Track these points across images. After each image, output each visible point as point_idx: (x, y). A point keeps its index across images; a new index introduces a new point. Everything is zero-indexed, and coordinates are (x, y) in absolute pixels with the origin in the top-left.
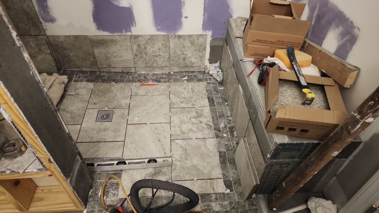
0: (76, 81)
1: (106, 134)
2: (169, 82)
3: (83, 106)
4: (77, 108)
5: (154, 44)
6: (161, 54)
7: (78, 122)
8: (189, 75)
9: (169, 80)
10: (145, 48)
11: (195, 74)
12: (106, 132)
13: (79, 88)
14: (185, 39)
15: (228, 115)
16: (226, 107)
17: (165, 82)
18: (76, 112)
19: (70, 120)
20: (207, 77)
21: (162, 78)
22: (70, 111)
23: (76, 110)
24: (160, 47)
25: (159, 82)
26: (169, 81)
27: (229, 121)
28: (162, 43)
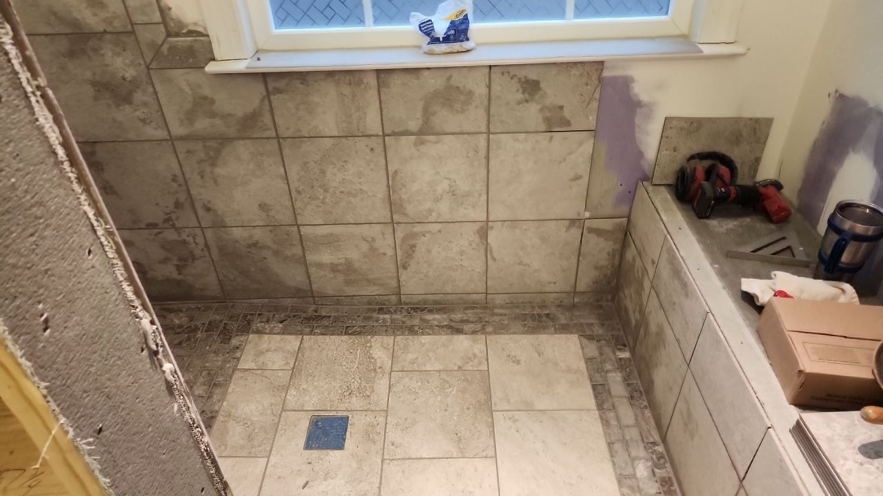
0: (259, 332)
1: (330, 487)
2: (482, 334)
3: (273, 401)
4: (260, 408)
5: (450, 242)
6: (465, 263)
7: (260, 448)
8: (534, 314)
9: (483, 328)
10: (429, 251)
11: (548, 312)
12: (331, 481)
13: (267, 351)
14: (526, 230)
15: (651, 440)
16: (643, 414)
17: (474, 332)
18: (256, 419)
19: (242, 442)
20: (582, 321)
21: (467, 321)
22: (243, 415)
23: (257, 413)
24: (464, 248)
25: (459, 331)
26: (483, 331)
27: (659, 459)
28: (470, 239)
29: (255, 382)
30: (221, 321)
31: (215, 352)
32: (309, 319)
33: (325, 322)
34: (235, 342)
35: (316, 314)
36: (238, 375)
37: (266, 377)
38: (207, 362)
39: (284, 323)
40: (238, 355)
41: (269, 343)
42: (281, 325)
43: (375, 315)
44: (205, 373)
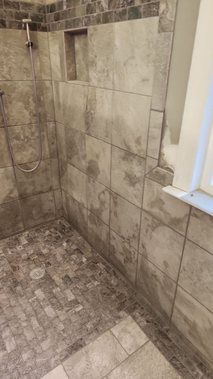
29: (110, 345)
31: (110, 311)
32: (160, 332)
33: (166, 342)
34: (122, 313)
35: (166, 333)
36: (108, 333)
37: (116, 347)
38: (104, 314)
39: (148, 324)
40: (117, 322)
41: (133, 329)
42: (145, 323)
43: (195, 365)
44: (99, 318)
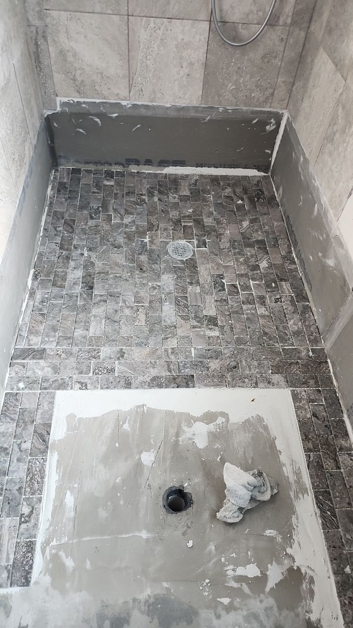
30: (299, 358)
31: (260, 364)
33: (328, 463)
34: (276, 378)
38: (246, 361)
39: (314, 419)
40: (261, 385)
42: (309, 416)
44: (234, 364)
